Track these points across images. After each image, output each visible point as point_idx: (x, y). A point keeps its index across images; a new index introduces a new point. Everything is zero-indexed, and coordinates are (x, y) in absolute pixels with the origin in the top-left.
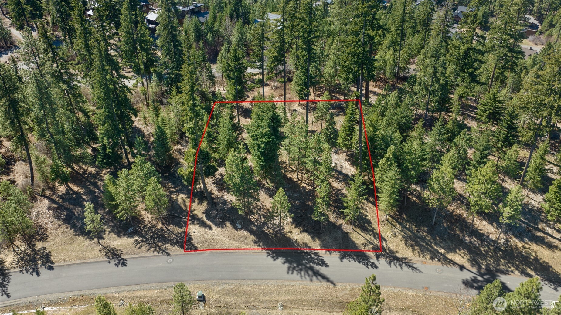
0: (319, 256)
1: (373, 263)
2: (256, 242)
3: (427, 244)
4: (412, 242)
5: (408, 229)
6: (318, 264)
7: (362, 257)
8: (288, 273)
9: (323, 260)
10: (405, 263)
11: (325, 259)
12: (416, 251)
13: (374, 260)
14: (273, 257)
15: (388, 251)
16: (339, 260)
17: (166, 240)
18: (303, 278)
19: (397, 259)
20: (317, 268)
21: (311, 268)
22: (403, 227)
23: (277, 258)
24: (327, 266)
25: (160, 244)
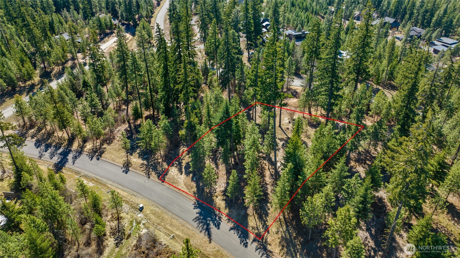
0: (220, 220)
1: (247, 243)
2: (194, 193)
3: (294, 251)
4: (285, 244)
5: (289, 233)
6: (215, 224)
7: (244, 235)
8: (193, 220)
9: (220, 223)
10: (267, 255)
11: (222, 224)
12: (283, 252)
13: (249, 241)
14: (195, 206)
15: (264, 241)
16: (229, 228)
17: (155, 169)
18: (198, 228)
19: (265, 249)
20: (212, 226)
21: (208, 225)
22: (287, 230)
23: (197, 208)
24: (219, 229)
25: (151, 170)
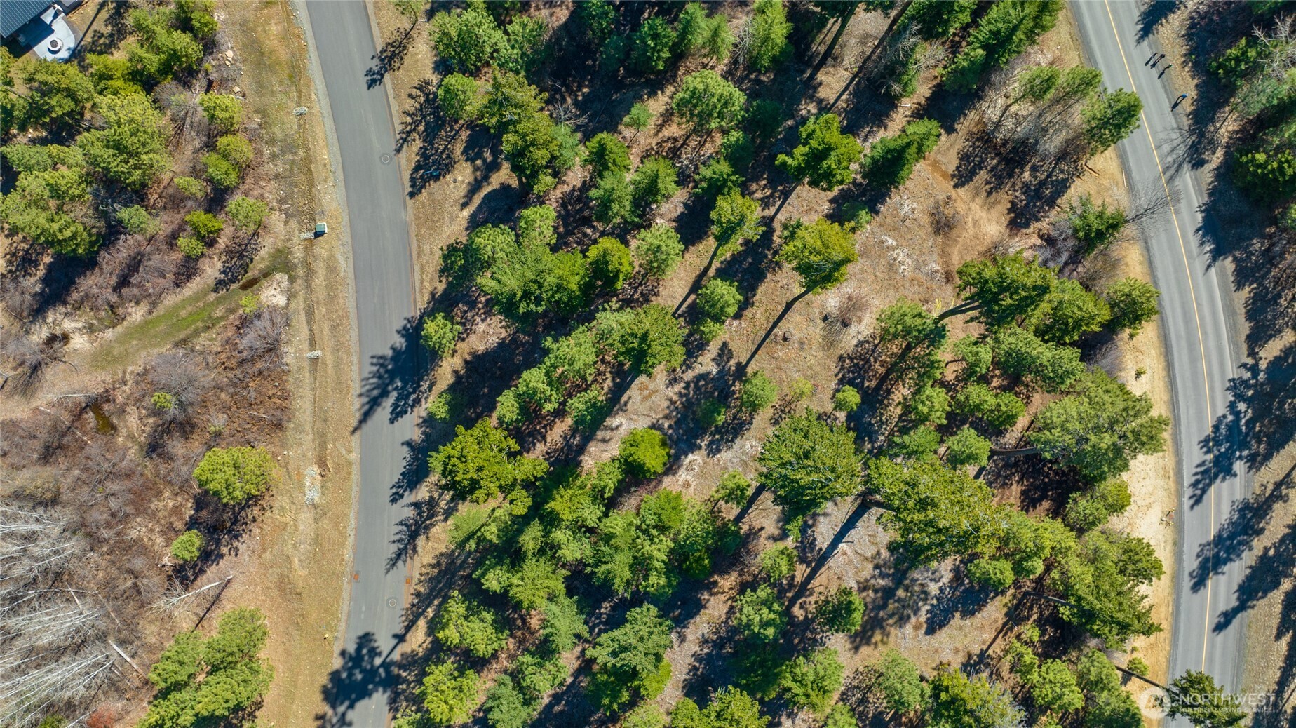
0: (413, 406)
1: (402, 496)
3: (441, 589)
4: (444, 565)
5: (465, 561)
6: (395, 406)
7: (415, 475)
8: (373, 357)
9: (406, 412)
10: (405, 548)
11: (407, 417)
12: (429, 570)
13: (409, 498)
14: (405, 328)
15: (428, 522)
16: (407, 438)
17: (430, 136)
18: (364, 383)
19: (413, 536)
20: (388, 403)
21: (385, 394)
23: (403, 336)
24: (392, 421)
25: (421, 128)
